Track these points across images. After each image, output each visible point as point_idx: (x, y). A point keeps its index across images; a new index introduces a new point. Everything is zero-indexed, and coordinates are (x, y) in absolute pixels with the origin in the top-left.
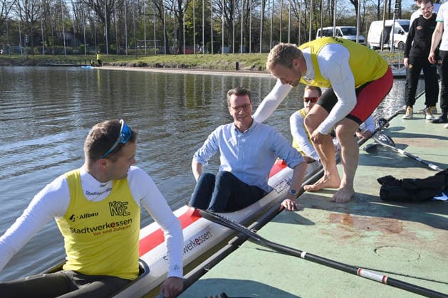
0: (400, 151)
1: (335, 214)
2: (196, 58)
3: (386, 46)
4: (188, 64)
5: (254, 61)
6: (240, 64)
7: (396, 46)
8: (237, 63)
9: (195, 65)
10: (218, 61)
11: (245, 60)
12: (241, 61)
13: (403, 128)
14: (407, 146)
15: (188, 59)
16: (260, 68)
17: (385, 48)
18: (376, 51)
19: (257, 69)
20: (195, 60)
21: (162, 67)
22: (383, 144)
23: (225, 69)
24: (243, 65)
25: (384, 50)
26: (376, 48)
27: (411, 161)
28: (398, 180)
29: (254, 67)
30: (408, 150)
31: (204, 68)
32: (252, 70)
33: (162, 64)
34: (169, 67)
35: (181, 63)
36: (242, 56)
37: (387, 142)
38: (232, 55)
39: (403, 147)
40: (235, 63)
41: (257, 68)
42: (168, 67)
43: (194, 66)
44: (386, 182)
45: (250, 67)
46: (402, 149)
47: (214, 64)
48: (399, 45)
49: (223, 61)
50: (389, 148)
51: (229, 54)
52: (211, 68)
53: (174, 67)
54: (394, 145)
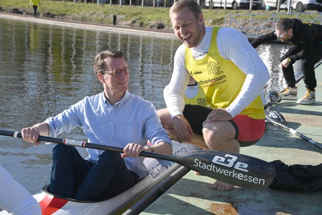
0: (291, 130)
2: (65, 6)
3: (283, 6)
4: (55, 13)
5: (134, 15)
6: (118, 17)
7: (294, 6)
8: (115, 17)
9: (64, 15)
10: (92, 12)
11: (124, 14)
12: (120, 14)
14: (300, 125)
15: (56, 6)
16: (142, 24)
17: (282, 9)
18: (272, 11)
19: (138, 25)
20: (65, 9)
21: (22, 13)
22: (273, 122)
23: (101, 22)
24: (122, 19)
25: (281, 11)
26: (272, 8)
27: (304, 143)
28: (287, 165)
29: (134, 22)
30: (301, 130)
31: (75, 20)
32: (132, 26)
33: (21, 10)
34: (31, 14)
35: (46, 11)
36: (120, 7)
37: (278, 120)
38: (109, 6)
39: (295, 126)
40: (112, 15)
41: (137, 24)
42: (29, 14)
43: (62, 16)
45: (130, 22)
46: (295, 129)
47: (87, 15)
48: (297, 6)
49: (98, 12)
50: (280, 127)
51: (106, 5)
52: (84, 20)
54: (285, 123)
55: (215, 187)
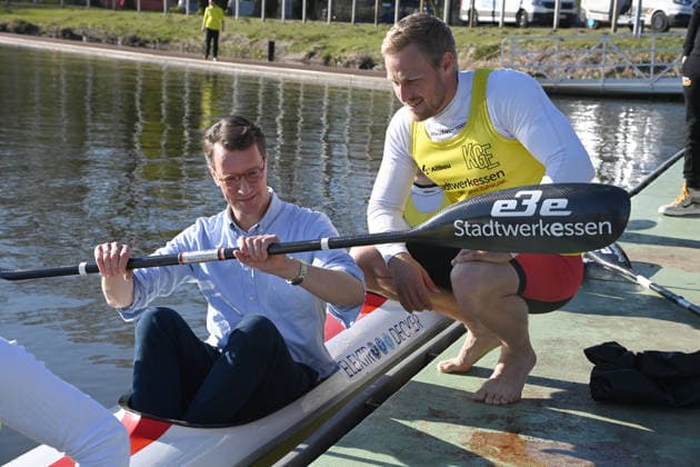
0: (641, 279)
1: (484, 434)
2: (169, 22)
3: (623, 20)
4: (148, 37)
5: (312, 40)
6: (279, 45)
7: (647, 19)
8: (272, 45)
9: (166, 42)
11: (291, 38)
12: (282, 37)
13: (651, 224)
14: (659, 267)
15: (149, 23)
16: (327, 60)
17: (622, 26)
18: (600, 31)
19: (320, 60)
20: (168, 30)
21: (80, 38)
22: (603, 262)
23: (242, 55)
24: (286, 48)
25: (620, 30)
26: (600, 25)
27: (668, 306)
28: (631, 353)
29: (312, 55)
30: (661, 278)
31: (189, 51)
32: (307, 62)
33: (78, 32)
34: (99, 41)
35: (130, 34)
36: (283, 25)
37: (613, 258)
38: (260, 22)
39: (650, 269)
40: (266, 41)
41: (318, 59)
42: (94, 40)
43: (163, 44)
44: (605, 356)
45: (303, 55)
46: (647, 277)
48: (654, 19)
49: (237, 35)
50: (615, 272)
51: (252, 19)
53: (112, 42)
54: (627, 264)
55: (481, 397)
